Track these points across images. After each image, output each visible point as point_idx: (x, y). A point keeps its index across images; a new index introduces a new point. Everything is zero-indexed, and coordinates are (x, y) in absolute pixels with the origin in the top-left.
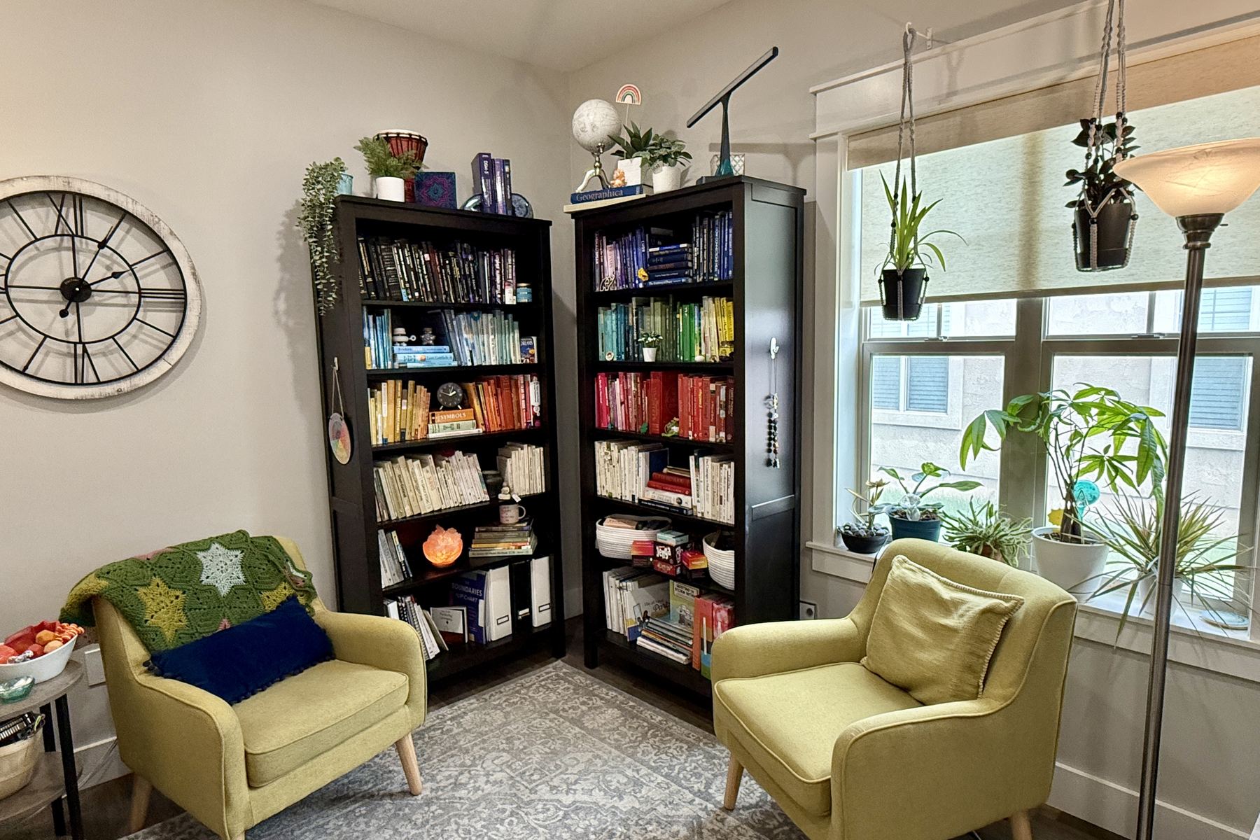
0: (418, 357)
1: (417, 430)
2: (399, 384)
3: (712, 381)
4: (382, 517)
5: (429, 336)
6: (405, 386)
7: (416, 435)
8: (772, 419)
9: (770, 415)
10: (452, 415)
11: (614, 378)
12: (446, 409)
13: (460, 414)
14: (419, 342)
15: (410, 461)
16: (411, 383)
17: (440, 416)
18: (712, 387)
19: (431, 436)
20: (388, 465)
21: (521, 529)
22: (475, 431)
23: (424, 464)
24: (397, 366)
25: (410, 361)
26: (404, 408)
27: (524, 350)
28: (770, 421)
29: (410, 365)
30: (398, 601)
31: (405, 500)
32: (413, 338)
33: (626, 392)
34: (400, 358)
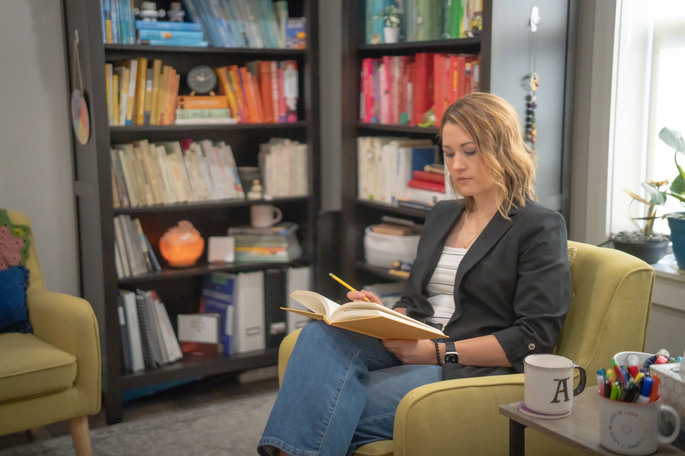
0: (163, 34)
1: (163, 115)
2: (144, 62)
3: (468, 60)
4: (121, 202)
5: (177, 13)
6: (150, 65)
7: (162, 120)
8: (531, 102)
9: (529, 98)
10: (203, 101)
11: (380, 63)
12: (197, 94)
13: (214, 101)
14: (167, 19)
15: (153, 146)
16: (157, 63)
17: (190, 101)
18: (468, 67)
19: (180, 122)
20: (129, 148)
21: (277, 234)
22: (227, 121)
23: (169, 151)
24: (139, 42)
25: (154, 37)
26: (149, 89)
27: (291, 33)
28: (529, 106)
29: (153, 42)
30: (136, 294)
31: (147, 187)
32: (162, 13)
33: (390, 78)
34: (143, 33)
